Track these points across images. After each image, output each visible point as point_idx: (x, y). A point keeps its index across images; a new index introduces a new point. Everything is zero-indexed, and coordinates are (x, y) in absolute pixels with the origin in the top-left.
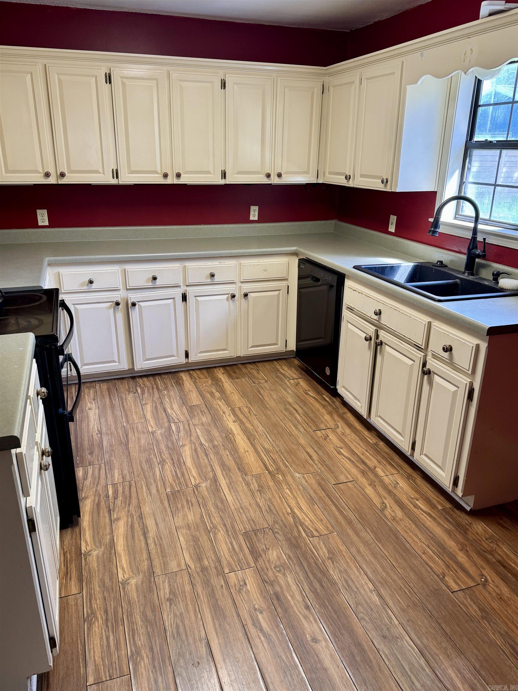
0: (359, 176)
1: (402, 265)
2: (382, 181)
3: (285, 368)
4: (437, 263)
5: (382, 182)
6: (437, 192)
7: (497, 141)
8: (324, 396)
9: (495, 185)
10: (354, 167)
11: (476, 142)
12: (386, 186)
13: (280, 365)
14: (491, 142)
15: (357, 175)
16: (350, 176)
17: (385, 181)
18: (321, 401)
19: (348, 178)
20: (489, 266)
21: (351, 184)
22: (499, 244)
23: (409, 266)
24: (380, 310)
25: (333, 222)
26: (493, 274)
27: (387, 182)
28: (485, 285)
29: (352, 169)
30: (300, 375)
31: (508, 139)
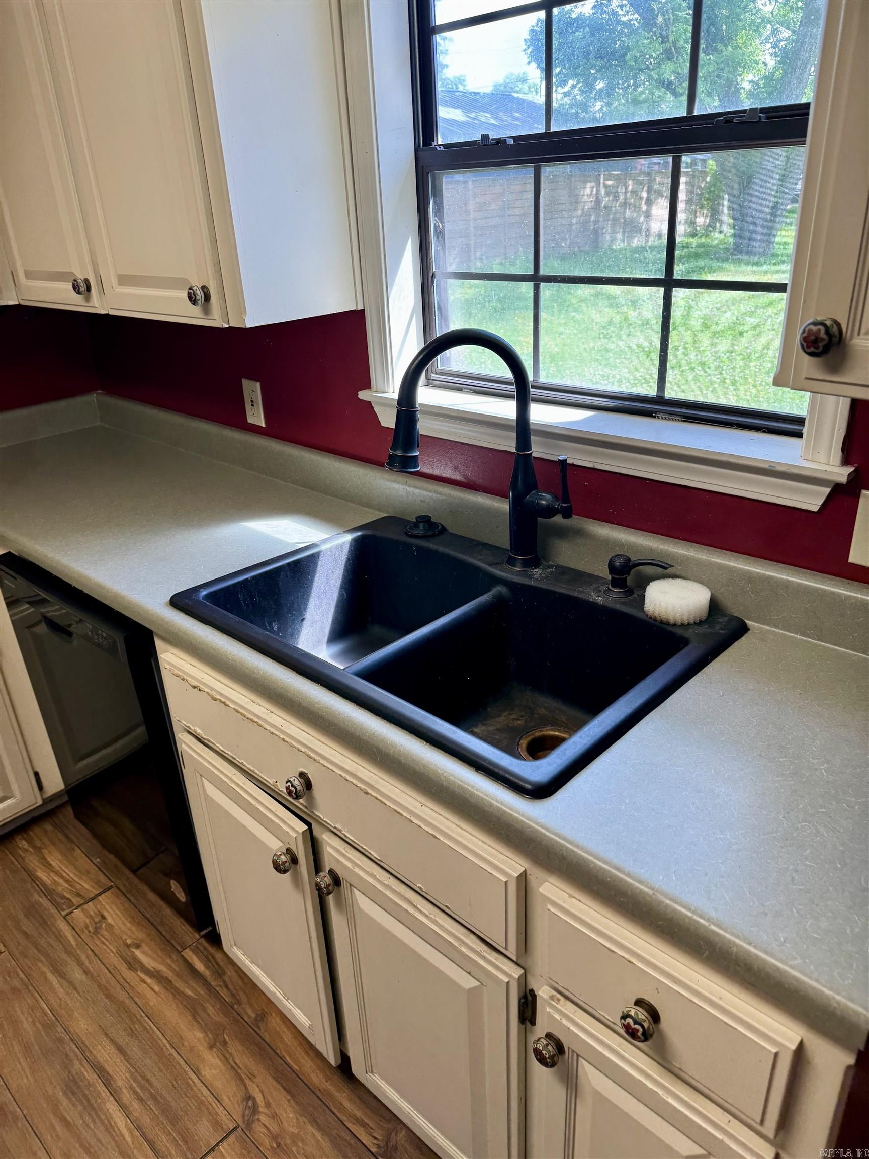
0: (114, 281)
1: (324, 547)
2: (190, 298)
3: (55, 859)
4: (416, 525)
5: (192, 299)
6: (363, 311)
7: (515, 138)
8: (188, 954)
9: (536, 279)
10: (92, 254)
11: (445, 146)
12: (206, 311)
13: (34, 847)
14: (499, 142)
15: (110, 280)
16: (87, 281)
17: (200, 295)
18: (179, 984)
19: (83, 288)
20: (579, 533)
21: (98, 305)
22: (598, 467)
23: (341, 546)
24: (302, 775)
25: (93, 398)
26: (612, 568)
27: (207, 297)
28: (594, 605)
29: (87, 259)
30: (102, 878)
31: (554, 129)
